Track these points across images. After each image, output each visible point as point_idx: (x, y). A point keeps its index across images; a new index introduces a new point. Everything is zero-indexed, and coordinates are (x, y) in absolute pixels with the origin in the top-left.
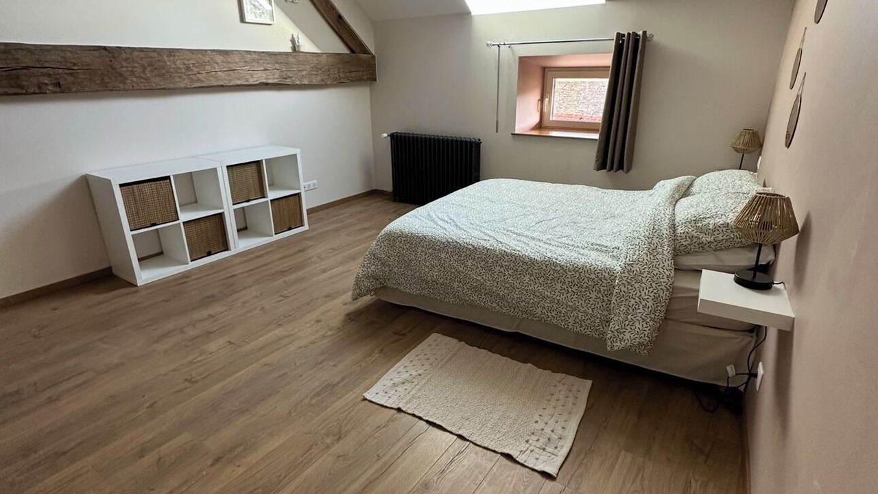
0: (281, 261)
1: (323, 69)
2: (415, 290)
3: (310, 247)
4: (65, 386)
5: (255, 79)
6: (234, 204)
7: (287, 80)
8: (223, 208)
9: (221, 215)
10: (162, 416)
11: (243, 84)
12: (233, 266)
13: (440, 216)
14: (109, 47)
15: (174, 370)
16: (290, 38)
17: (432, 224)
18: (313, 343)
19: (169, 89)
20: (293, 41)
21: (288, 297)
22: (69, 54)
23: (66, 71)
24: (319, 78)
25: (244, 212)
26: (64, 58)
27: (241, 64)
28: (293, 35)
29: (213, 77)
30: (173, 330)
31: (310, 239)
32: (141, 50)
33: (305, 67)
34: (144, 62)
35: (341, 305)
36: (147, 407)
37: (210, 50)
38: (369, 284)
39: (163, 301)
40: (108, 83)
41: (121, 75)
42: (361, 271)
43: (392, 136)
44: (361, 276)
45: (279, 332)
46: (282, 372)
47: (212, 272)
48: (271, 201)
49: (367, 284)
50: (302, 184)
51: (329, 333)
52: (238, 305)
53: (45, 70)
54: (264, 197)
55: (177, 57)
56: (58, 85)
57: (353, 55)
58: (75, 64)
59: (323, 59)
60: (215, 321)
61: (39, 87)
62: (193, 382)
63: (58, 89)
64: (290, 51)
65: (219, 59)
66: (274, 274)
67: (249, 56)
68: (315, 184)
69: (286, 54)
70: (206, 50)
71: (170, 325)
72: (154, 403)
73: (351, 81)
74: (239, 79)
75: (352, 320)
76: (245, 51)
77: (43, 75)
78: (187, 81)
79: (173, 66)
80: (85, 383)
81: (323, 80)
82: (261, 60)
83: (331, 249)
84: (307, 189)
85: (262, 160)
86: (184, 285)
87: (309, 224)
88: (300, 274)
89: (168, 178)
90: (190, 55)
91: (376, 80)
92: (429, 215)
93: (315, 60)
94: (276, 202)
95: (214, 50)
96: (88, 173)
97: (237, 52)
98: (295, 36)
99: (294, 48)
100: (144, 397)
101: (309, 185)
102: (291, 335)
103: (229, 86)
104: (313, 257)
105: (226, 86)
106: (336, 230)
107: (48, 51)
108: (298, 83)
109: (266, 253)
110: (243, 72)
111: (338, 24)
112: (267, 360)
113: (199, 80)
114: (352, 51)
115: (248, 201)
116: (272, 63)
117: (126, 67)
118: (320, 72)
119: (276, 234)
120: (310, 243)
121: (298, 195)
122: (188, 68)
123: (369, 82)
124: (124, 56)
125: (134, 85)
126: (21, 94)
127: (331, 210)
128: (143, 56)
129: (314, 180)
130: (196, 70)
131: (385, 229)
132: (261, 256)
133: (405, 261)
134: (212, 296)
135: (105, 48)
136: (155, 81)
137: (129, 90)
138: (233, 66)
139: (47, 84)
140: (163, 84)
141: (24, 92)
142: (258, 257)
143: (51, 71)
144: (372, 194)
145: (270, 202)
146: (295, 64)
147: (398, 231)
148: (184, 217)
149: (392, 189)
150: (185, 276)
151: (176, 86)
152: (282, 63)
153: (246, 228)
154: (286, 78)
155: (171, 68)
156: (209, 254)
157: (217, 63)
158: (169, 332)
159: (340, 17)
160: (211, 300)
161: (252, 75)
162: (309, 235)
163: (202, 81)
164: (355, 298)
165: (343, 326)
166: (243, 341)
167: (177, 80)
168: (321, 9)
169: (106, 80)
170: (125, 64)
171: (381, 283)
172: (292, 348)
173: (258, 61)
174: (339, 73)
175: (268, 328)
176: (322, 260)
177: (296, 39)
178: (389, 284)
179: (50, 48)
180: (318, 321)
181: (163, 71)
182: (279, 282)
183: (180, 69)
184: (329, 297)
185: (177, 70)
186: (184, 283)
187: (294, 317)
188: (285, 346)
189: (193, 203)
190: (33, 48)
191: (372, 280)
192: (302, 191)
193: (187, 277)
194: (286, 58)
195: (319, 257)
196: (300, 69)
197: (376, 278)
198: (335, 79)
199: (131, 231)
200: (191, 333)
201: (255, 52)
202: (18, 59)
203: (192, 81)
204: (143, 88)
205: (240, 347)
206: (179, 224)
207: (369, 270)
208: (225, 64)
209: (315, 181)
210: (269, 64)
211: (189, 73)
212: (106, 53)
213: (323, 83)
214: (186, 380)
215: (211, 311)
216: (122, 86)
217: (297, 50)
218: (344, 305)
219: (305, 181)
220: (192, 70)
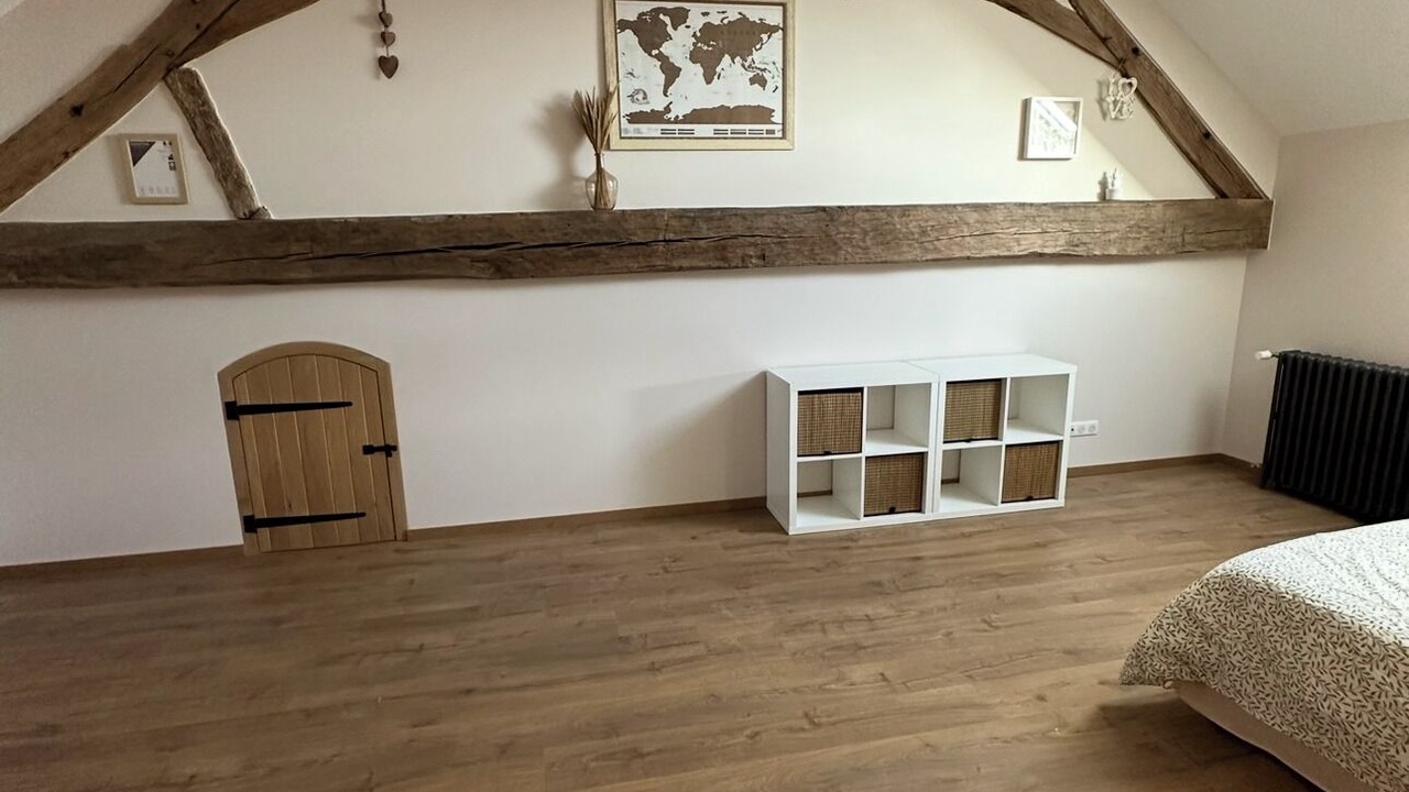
0: (1004, 555)
1: (1151, 230)
2: (1278, 720)
3: (1060, 541)
4: (673, 653)
5: (1022, 248)
6: (945, 442)
7: (1076, 249)
8: (927, 446)
9: (922, 457)
10: (761, 761)
11: (1001, 254)
12: (921, 541)
13: (1385, 569)
14: (829, 207)
15: (795, 690)
16: (1099, 177)
17: (1359, 586)
18: (1019, 739)
19: (891, 262)
20: (1103, 184)
21: (997, 628)
22: (782, 219)
23: (775, 240)
24: (1141, 244)
25: (960, 456)
26: (777, 223)
27: (1006, 225)
28: (1105, 174)
29: (957, 244)
30: (812, 623)
31: (1062, 525)
32: (867, 209)
33: (1118, 227)
34: (867, 226)
35: (1096, 681)
36: (747, 736)
37: (961, 205)
38: (1164, 667)
39: (812, 568)
40: (818, 254)
41: (835, 243)
42: (1150, 634)
43: (1284, 359)
44: (1148, 644)
45: (963, 690)
46: (950, 775)
47: (890, 541)
48: (1007, 446)
49: (1159, 663)
50: (1069, 424)
51: (1057, 732)
52: (913, 613)
53: (752, 240)
54: (996, 439)
55: (911, 218)
56: (763, 257)
57: (1222, 201)
58: (786, 231)
59: (1156, 213)
60: (873, 630)
61: (743, 261)
62: (814, 723)
63: (762, 262)
64: (1095, 199)
65: (972, 217)
66: (983, 576)
67: (1020, 211)
68: (1093, 427)
69: (1086, 205)
70: (955, 206)
71: (812, 612)
72: (757, 734)
73: (1208, 249)
74: (996, 248)
75: (1111, 725)
76: (1015, 204)
77: (751, 244)
78: (918, 252)
79: (904, 230)
80: (690, 659)
81: (1147, 248)
82: (1040, 216)
83: (1099, 557)
84: (1076, 433)
85: (1006, 379)
86: (846, 551)
87: (1066, 498)
88: (1028, 589)
89: (860, 390)
90: (931, 214)
91: (1265, 247)
92: (1352, 559)
93: (1139, 214)
94: (1014, 450)
95: (967, 205)
96: (769, 370)
97: (1002, 207)
98: (1109, 176)
99: (1103, 197)
100: (749, 715)
101: (1083, 428)
102: (986, 706)
103: (979, 258)
104: (1060, 563)
105: (974, 258)
106: (1116, 521)
107: (763, 215)
108: (1097, 253)
109: (979, 532)
110: (1005, 236)
111: (1199, 147)
112: (933, 736)
113: (936, 248)
114: (1221, 194)
115: (968, 441)
116: (1057, 222)
117: (844, 233)
118: (1145, 233)
119: (1002, 502)
120: (1062, 535)
121: (1058, 444)
122: (924, 233)
123: (1248, 250)
124: (844, 218)
125: (849, 257)
126: (725, 268)
127: (1115, 479)
128: (868, 217)
129: (1094, 419)
130: (934, 235)
131: (1228, 565)
132: (970, 535)
133: (1264, 650)
134: (879, 584)
135: (823, 209)
136: (876, 252)
137: (840, 264)
138: (990, 228)
139: (751, 257)
140: (885, 256)
141: (727, 265)
142: (963, 535)
143: (759, 240)
144: (1211, 463)
145: (1004, 448)
146: (1100, 223)
147: (1259, 580)
148: (871, 448)
149: (1261, 462)
150: (851, 537)
151: (902, 258)
152: (1075, 221)
153: (957, 481)
154: (1077, 246)
155: (900, 233)
156: (892, 511)
157: (968, 224)
158: (807, 623)
159: (1207, 135)
160: (875, 589)
161: (1018, 241)
162: (1063, 517)
163: (940, 251)
164: (1129, 682)
165: (1088, 730)
166: (903, 683)
167: (905, 249)
168: (1170, 125)
169: (817, 251)
170: (843, 229)
171: (1193, 672)
172: (980, 733)
173: (1033, 219)
174: (1183, 235)
175: (949, 676)
176: (1077, 573)
177: (1110, 180)
178: (1213, 683)
179: (764, 212)
180: (1041, 698)
181: (889, 238)
182: (987, 594)
183: (913, 234)
184: (1075, 655)
185: (908, 236)
186: (847, 548)
187: (999, 671)
188: (968, 723)
189: (888, 428)
190: (747, 212)
191: (1172, 660)
192: (1066, 439)
193: (852, 540)
194: (1085, 213)
195: (1070, 566)
196: (1107, 229)
197: (1182, 658)
198: (1173, 246)
199: (799, 456)
200: (835, 636)
201: (1031, 205)
202: (729, 227)
203: (926, 250)
204: (858, 261)
205: (894, 691)
206: (861, 458)
207: (1171, 638)
208: (978, 225)
209: (1095, 422)
210: (1051, 222)
211: (924, 239)
212: (823, 215)
213: (1148, 253)
214: (806, 715)
215: (869, 610)
216: (833, 258)
217: (1107, 198)
218: (1102, 683)
219: (1074, 419)
220: (929, 236)
